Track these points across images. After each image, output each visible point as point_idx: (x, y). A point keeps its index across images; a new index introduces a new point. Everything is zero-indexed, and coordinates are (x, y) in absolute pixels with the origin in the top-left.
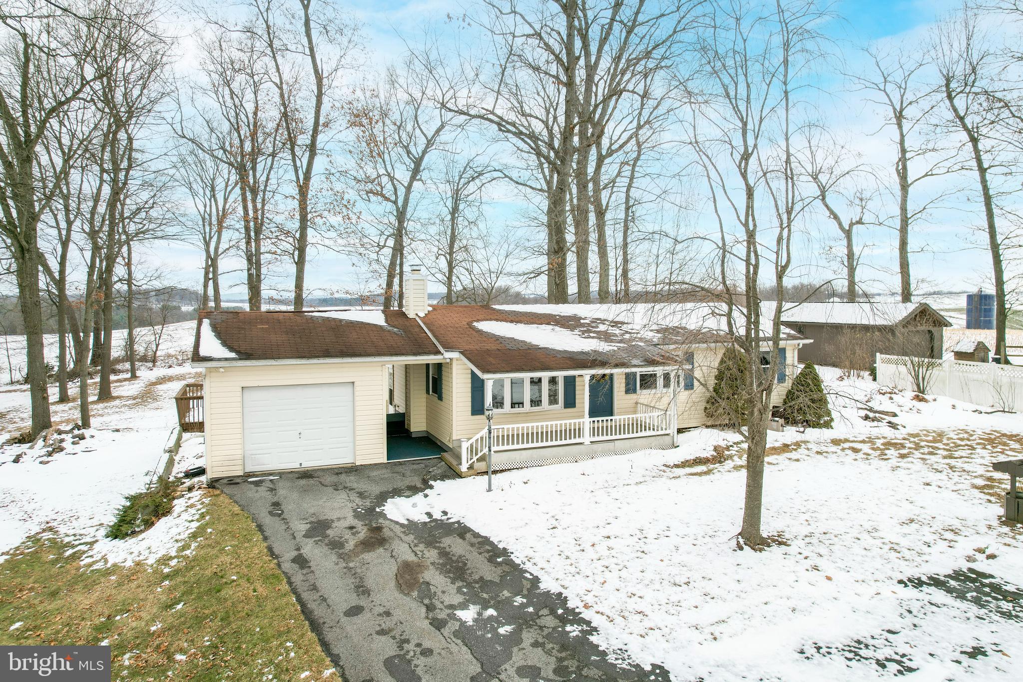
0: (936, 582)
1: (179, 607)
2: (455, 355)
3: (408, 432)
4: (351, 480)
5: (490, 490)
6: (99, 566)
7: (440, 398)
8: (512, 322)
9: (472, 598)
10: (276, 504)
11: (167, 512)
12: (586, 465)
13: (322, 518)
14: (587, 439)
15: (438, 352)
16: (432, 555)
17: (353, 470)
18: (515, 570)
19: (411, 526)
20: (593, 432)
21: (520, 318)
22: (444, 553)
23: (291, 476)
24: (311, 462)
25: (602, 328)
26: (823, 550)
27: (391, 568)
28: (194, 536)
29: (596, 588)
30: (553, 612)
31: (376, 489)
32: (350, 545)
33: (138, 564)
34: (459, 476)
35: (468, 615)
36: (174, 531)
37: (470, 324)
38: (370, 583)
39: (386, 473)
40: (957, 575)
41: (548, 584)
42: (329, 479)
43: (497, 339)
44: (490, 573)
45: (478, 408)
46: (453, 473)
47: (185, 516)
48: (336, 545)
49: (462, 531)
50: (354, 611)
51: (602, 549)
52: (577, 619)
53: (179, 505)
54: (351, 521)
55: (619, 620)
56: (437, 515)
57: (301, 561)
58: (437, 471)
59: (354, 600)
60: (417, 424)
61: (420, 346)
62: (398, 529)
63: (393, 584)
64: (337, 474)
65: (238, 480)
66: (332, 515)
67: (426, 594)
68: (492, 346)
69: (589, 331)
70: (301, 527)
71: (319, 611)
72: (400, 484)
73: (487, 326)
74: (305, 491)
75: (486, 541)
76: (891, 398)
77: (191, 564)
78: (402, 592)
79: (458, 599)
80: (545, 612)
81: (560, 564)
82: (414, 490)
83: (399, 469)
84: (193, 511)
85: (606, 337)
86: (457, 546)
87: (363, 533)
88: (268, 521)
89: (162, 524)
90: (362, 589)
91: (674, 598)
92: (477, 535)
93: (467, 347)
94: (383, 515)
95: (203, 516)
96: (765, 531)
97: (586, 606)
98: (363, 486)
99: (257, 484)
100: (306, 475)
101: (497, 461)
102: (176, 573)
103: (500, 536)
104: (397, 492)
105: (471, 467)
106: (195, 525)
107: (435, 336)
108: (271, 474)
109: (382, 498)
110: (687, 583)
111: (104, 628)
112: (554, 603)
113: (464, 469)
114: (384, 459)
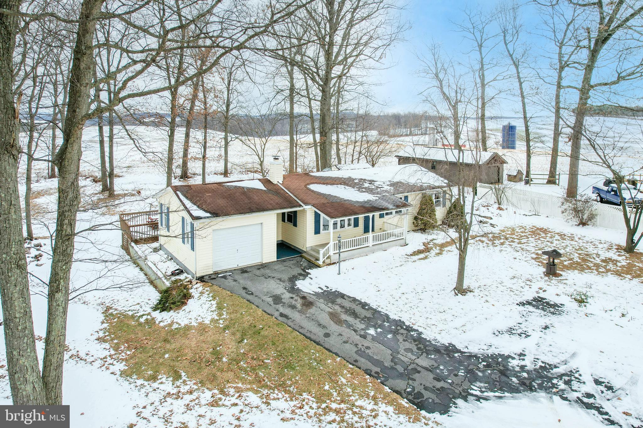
0: (529, 303)
1: (245, 341)
2: (310, 207)
4: (267, 272)
5: (339, 274)
6: (175, 326)
7: (295, 225)
8: (324, 184)
9: (369, 325)
10: (244, 288)
11: (191, 297)
12: (372, 257)
13: (275, 294)
14: (371, 244)
15: (300, 206)
16: (338, 308)
17: (263, 266)
18: (376, 311)
19: (317, 294)
21: (326, 181)
22: (342, 307)
23: (236, 271)
24: (243, 263)
25: (366, 185)
26: (487, 293)
27: (326, 315)
28: (219, 309)
30: (402, 328)
31: (285, 277)
32: (299, 306)
33: (200, 323)
34: (318, 266)
35: (372, 332)
36: (206, 307)
37: (306, 187)
38: (322, 322)
40: (535, 299)
42: (258, 272)
43: (323, 195)
44: (369, 314)
45: (317, 231)
46: (314, 266)
47: (203, 299)
48: (292, 306)
49: (343, 296)
50: (327, 335)
51: (404, 299)
52: (411, 329)
53: (193, 293)
54: (289, 294)
55: (428, 328)
56: (325, 289)
57: (285, 316)
59: (322, 331)
60: (278, 237)
61: (290, 202)
62: (314, 297)
63: (332, 322)
64: (259, 269)
65: (213, 276)
66: (277, 292)
67: (349, 325)
68: (323, 201)
69: (361, 188)
70: (269, 299)
71: (313, 337)
72: (294, 273)
73: (315, 188)
74: (252, 280)
75: (355, 299)
76: (488, 209)
77: (232, 322)
78: (338, 325)
79: (363, 326)
80: (399, 328)
81: (392, 307)
82: (302, 275)
83: (288, 263)
84: (205, 295)
85: (370, 191)
86: (345, 302)
87: (300, 301)
88: (250, 297)
89: (190, 301)
90: (322, 326)
91: (443, 318)
92: (349, 297)
93: (314, 202)
94: (300, 290)
95: (214, 298)
96: (465, 286)
97: (413, 324)
98: (277, 275)
99: (224, 277)
100: (244, 271)
101: (334, 259)
103: (360, 297)
104: (296, 278)
105: (324, 262)
106: (214, 303)
107: (295, 196)
108: (226, 272)
109: (292, 280)
110: (444, 311)
111: (218, 355)
112: (399, 324)
113: (320, 262)
114: (275, 259)
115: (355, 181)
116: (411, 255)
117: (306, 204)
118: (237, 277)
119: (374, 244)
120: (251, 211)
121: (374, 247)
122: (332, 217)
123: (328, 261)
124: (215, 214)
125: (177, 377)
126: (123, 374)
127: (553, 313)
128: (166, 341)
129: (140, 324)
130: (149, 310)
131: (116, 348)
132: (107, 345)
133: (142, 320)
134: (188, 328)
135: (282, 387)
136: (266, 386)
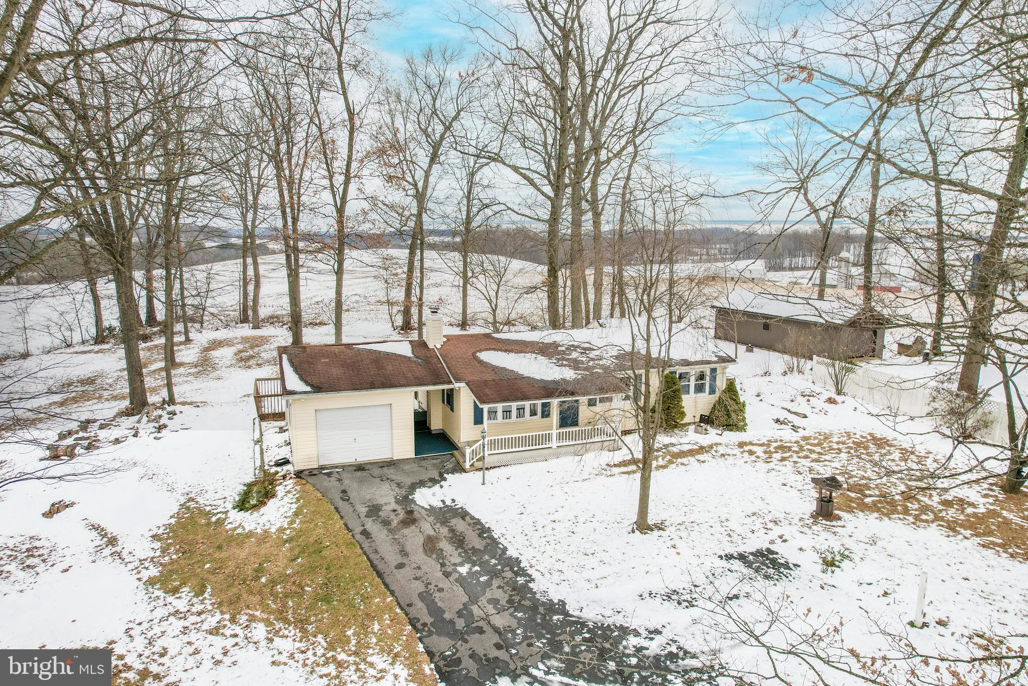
0: (742, 557)
1: (299, 560)
2: (462, 385)
3: (429, 429)
4: (390, 472)
5: (483, 484)
6: (239, 531)
7: (452, 410)
8: (505, 351)
9: (468, 560)
10: (344, 492)
11: (274, 496)
12: (553, 464)
13: (375, 503)
14: (554, 444)
15: (450, 382)
16: (444, 531)
17: (391, 464)
18: (494, 542)
19: (432, 510)
20: (560, 437)
21: (513, 347)
22: (452, 530)
23: (350, 468)
24: (362, 458)
25: (574, 355)
26: (684, 534)
27: (420, 540)
28: (296, 514)
29: (539, 556)
30: (512, 569)
31: (408, 481)
32: (395, 523)
33: (265, 531)
34: (464, 471)
35: (464, 570)
36: (282, 510)
37: (474, 354)
38: (408, 548)
39: (414, 467)
40: (759, 553)
41: (512, 552)
42: (377, 471)
43: (494, 369)
44: (479, 544)
45: (478, 420)
46: (459, 468)
47: (286, 499)
48: (386, 523)
49: (463, 514)
50: (401, 566)
51: (548, 530)
52: (523, 572)
53: (280, 490)
54: (393, 506)
55: (547, 575)
56: (448, 503)
57: (366, 533)
58: (449, 466)
59: (399, 559)
60: (436, 424)
61: (437, 377)
62: (424, 513)
63: (421, 549)
64: (382, 467)
65: (315, 472)
66: (381, 501)
67: (441, 556)
68: (489, 377)
69: (563, 359)
70: (363, 510)
71: (380, 566)
72: (425, 476)
73: (487, 356)
74: (361, 481)
75: (478, 522)
76: (808, 401)
77: (300, 533)
78: (427, 555)
79: (458, 560)
80: (507, 569)
81: (520, 539)
82: (434, 481)
83: (423, 463)
84: (290, 496)
85: (575, 365)
86: (460, 525)
87: (402, 515)
88: (341, 504)
89: (272, 503)
90: (404, 553)
91: (582, 563)
92: (473, 518)
93: (470, 378)
94: (413, 501)
95: (298, 500)
97: (531, 566)
98: (399, 478)
99: (329, 475)
100: (360, 468)
101: (489, 461)
102: (290, 540)
103: (487, 519)
104: (422, 484)
105: (472, 465)
106: (294, 506)
107: (448, 368)
108: (336, 467)
109: (413, 487)
110: (593, 554)
111: (259, 571)
112: (513, 564)
113: (467, 465)
114: (411, 453)
115: (560, 348)
116: (615, 465)
117: (458, 380)
118: (346, 476)
119: (561, 444)
120: (372, 386)
121: (560, 449)
122: (483, 402)
123: (479, 464)
124: (318, 389)
125: (200, 592)
126: (151, 582)
127: (767, 577)
128: (220, 547)
129: (209, 524)
130: (229, 506)
131: (164, 551)
132: (157, 545)
133: (214, 519)
134: (251, 534)
135: (301, 623)
136: (286, 621)
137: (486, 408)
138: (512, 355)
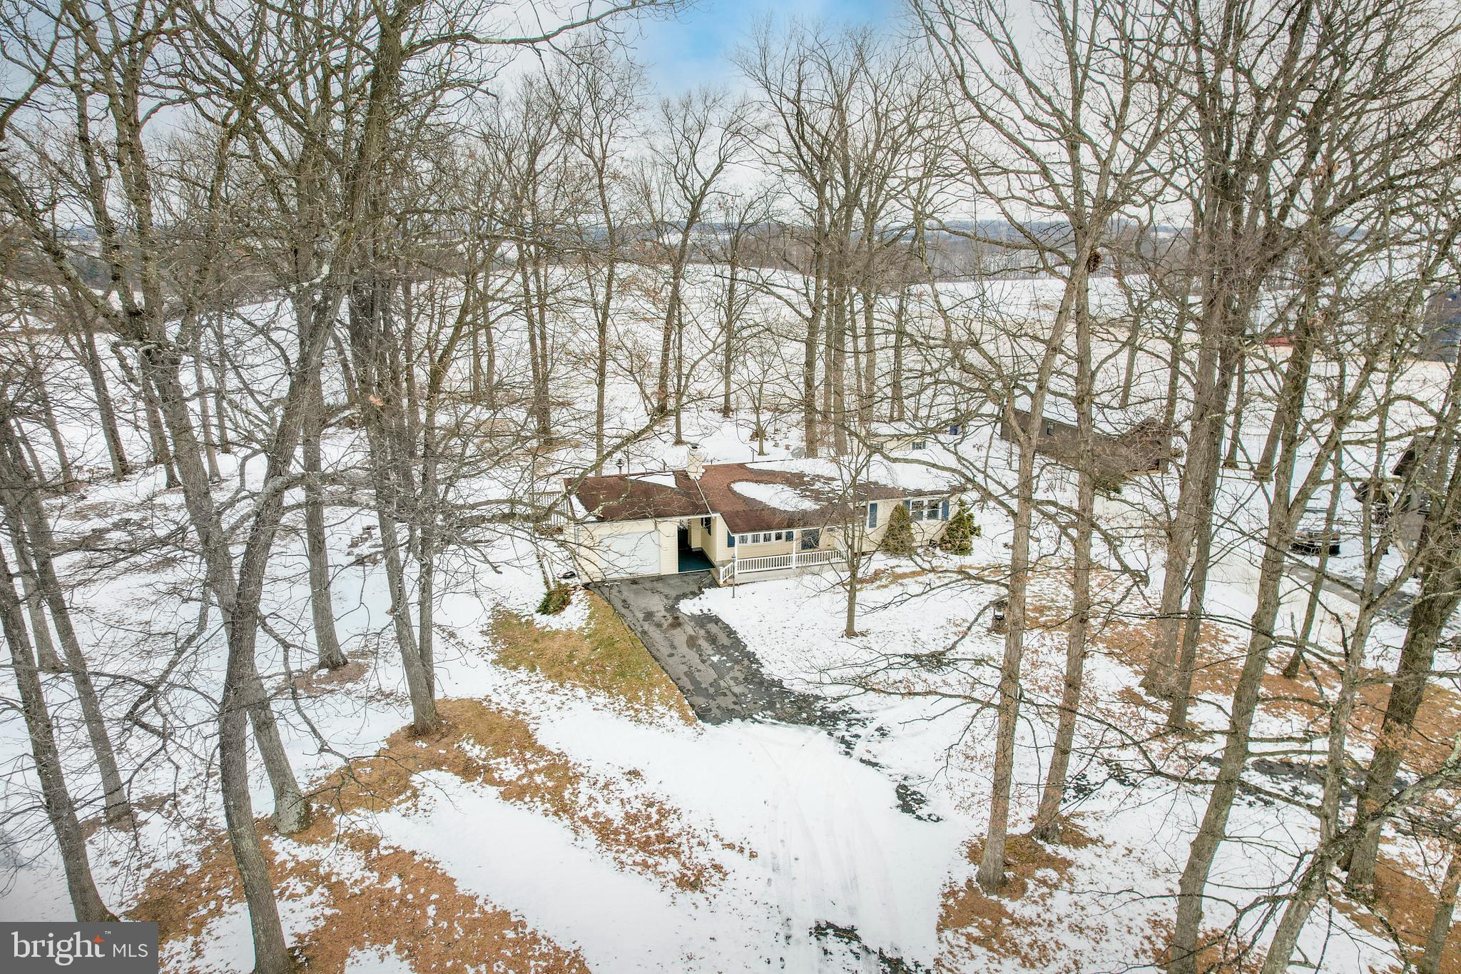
0: (917, 656)
1: (598, 649)
2: (718, 515)
3: (690, 547)
4: (659, 586)
5: (733, 596)
6: (548, 629)
7: (709, 534)
8: (755, 481)
9: (718, 652)
10: (624, 601)
11: (570, 603)
12: (792, 580)
13: (649, 610)
14: (793, 565)
15: (708, 512)
16: (702, 632)
17: (660, 578)
18: (738, 641)
19: (693, 617)
20: (799, 559)
21: (764, 478)
22: (708, 632)
23: (626, 581)
25: (817, 486)
27: (684, 638)
28: (590, 618)
29: (769, 651)
30: (748, 659)
31: (673, 593)
32: (665, 626)
33: (569, 629)
34: (719, 585)
35: (715, 659)
36: (579, 615)
37: (728, 485)
38: (676, 643)
39: (677, 581)
40: (930, 654)
41: (750, 648)
42: (648, 585)
43: (745, 499)
44: (726, 642)
45: (731, 543)
46: (714, 584)
47: (580, 606)
48: (659, 625)
49: (716, 620)
50: (671, 655)
51: (779, 634)
52: (757, 661)
53: (574, 599)
54: (664, 613)
55: (773, 662)
56: (705, 611)
57: (644, 633)
58: (707, 581)
59: (670, 651)
60: (696, 543)
61: (696, 508)
62: (686, 618)
63: (685, 644)
64: (652, 581)
65: (599, 584)
66: (654, 609)
67: (699, 650)
68: (740, 507)
69: (806, 490)
70: (641, 616)
71: (658, 654)
72: (687, 590)
73: (741, 487)
74: (637, 593)
75: (727, 626)
77: (596, 632)
78: (689, 647)
79: (712, 651)
81: (758, 639)
82: (694, 594)
83: (686, 578)
84: (583, 603)
85: (817, 496)
86: (713, 628)
87: (670, 620)
88: (623, 611)
89: (568, 608)
90: (673, 647)
92: (723, 623)
93: (728, 509)
94: (678, 610)
95: (590, 607)
96: (857, 629)
97: (763, 657)
98: (667, 591)
99: (611, 587)
100: (633, 581)
101: (738, 579)
102: (589, 636)
103: (734, 625)
104: (684, 596)
105: (725, 581)
106: (588, 611)
107: (707, 499)
108: (615, 581)
109: (678, 598)
111: (571, 657)
112: (751, 657)
113: (721, 582)
114: (677, 572)
115: (805, 478)
116: (843, 584)
117: (714, 511)
118: (624, 588)
119: (800, 564)
120: (644, 516)
121: (797, 569)
122: (734, 532)
123: (730, 581)
124: (602, 519)
125: (533, 669)
126: (494, 662)
128: (536, 641)
129: (520, 624)
130: (533, 611)
131: (494, 642)
132: (487, 638)
133: (523, 620)
134: (557, 632)
135: (608, 689)
136: (596, 687)
137: (737, 537)
138: (762, 485)
